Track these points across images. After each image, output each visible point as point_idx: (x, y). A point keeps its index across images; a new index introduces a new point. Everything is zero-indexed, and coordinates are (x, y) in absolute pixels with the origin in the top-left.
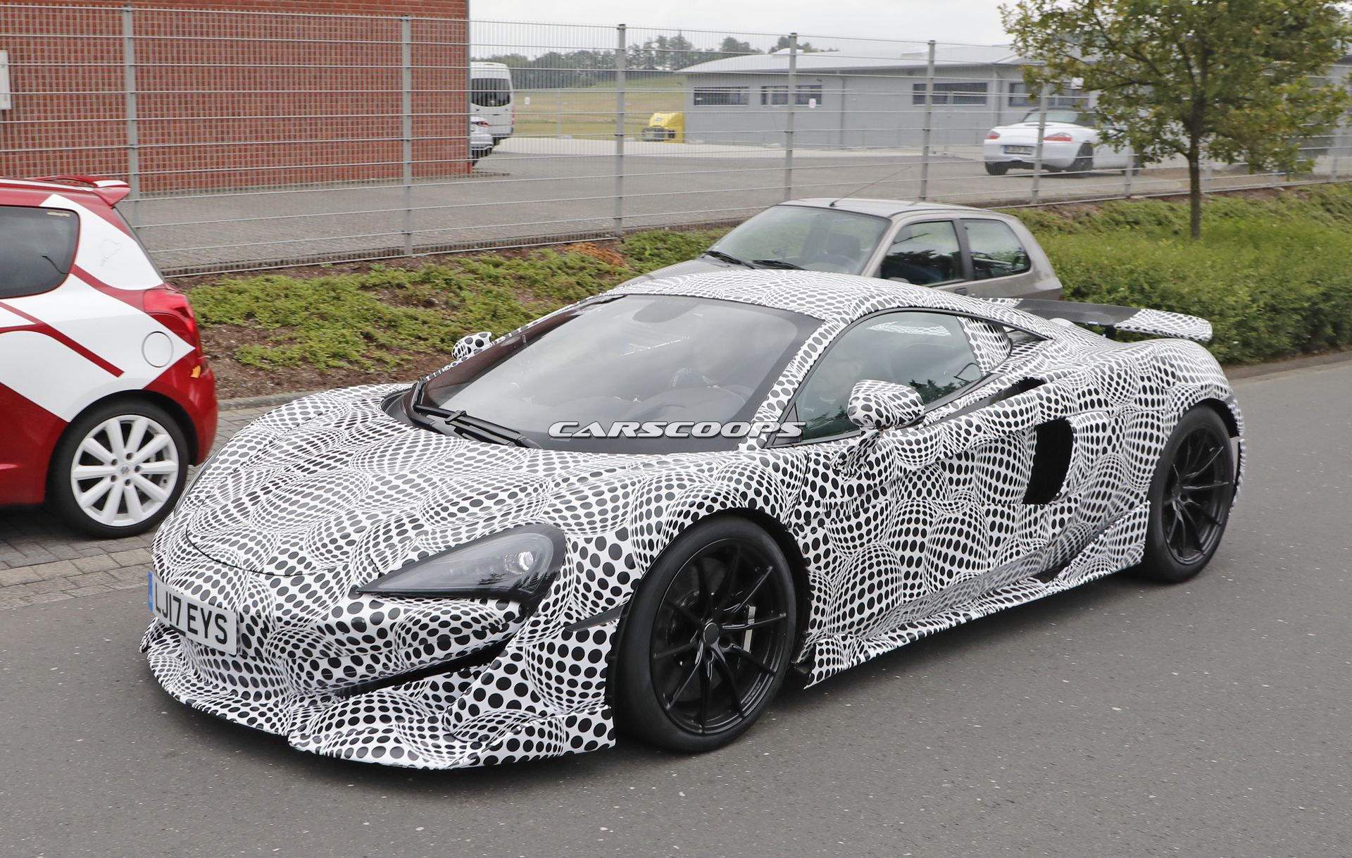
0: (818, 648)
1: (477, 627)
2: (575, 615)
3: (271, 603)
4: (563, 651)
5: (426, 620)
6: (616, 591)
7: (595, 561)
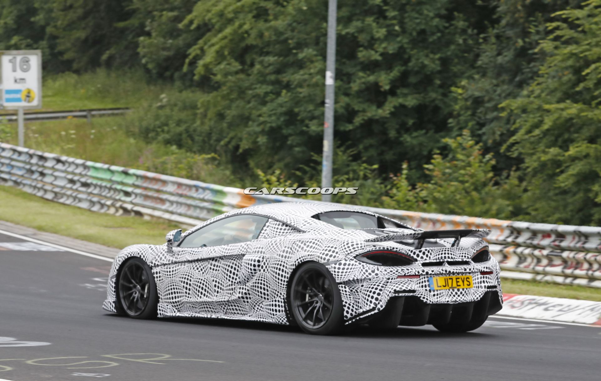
0: (159, 305)
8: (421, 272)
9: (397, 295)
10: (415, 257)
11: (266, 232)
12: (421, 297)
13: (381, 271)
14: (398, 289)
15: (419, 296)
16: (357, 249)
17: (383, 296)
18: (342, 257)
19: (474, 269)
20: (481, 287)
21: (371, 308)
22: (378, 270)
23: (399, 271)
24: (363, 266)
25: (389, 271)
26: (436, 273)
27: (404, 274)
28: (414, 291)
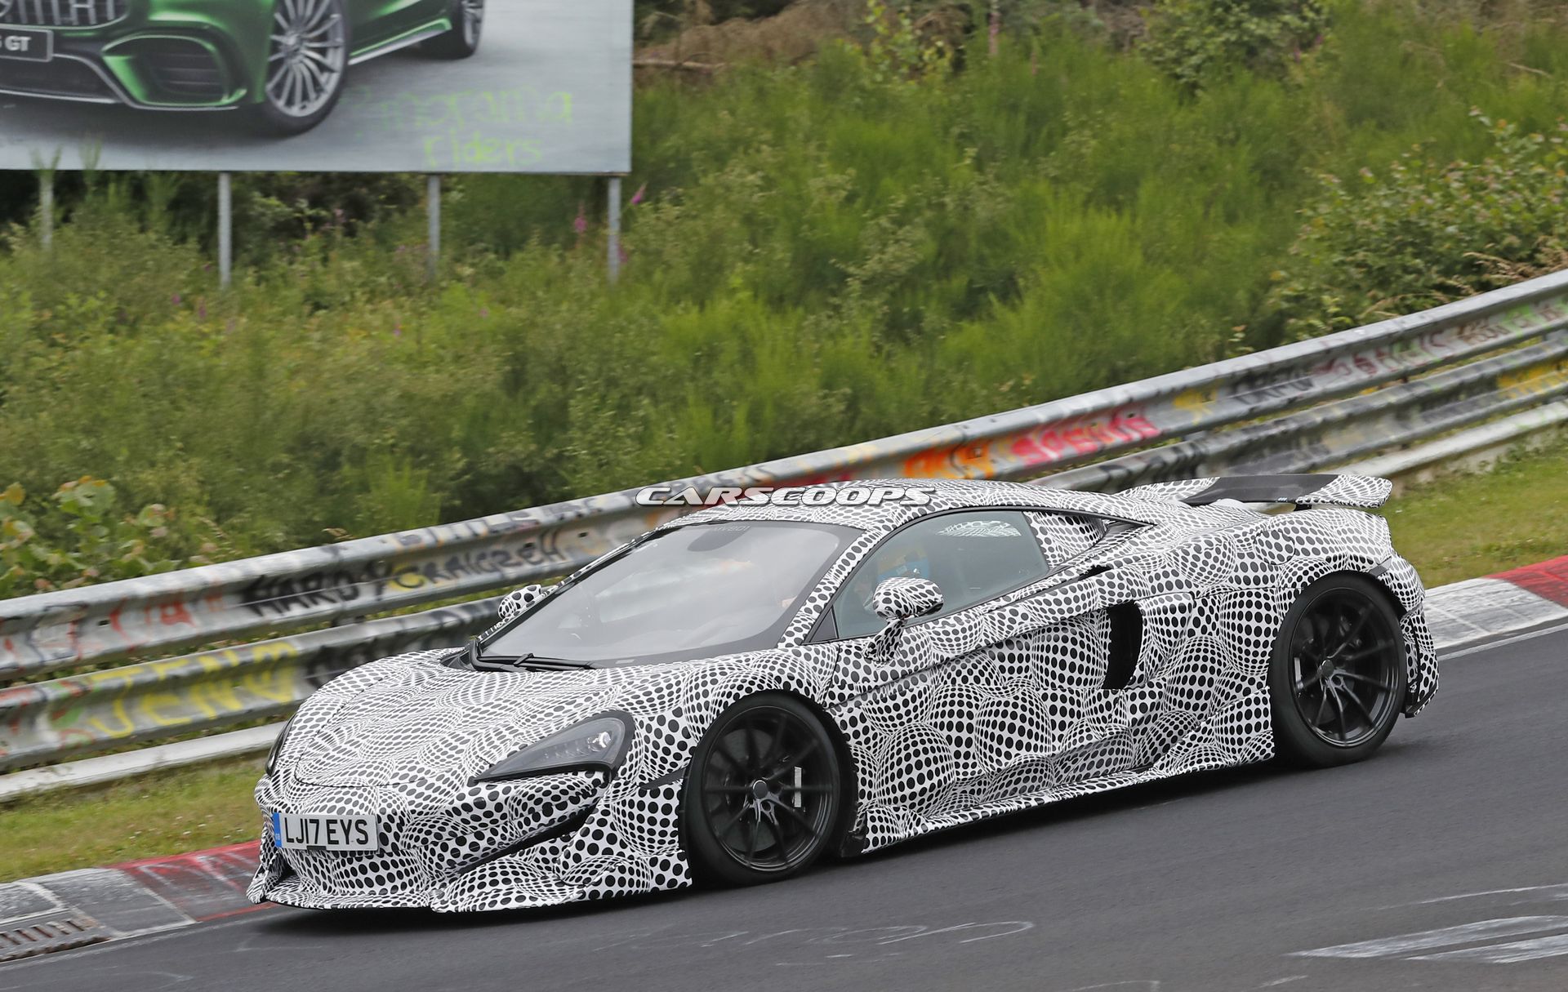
0: (869, 815)
1: (572, 793)
2: (647, 777)
3: (404, 802)
4: (641, 806)
5: (532, 792)
6: (678, 757)
7: (658, 734)
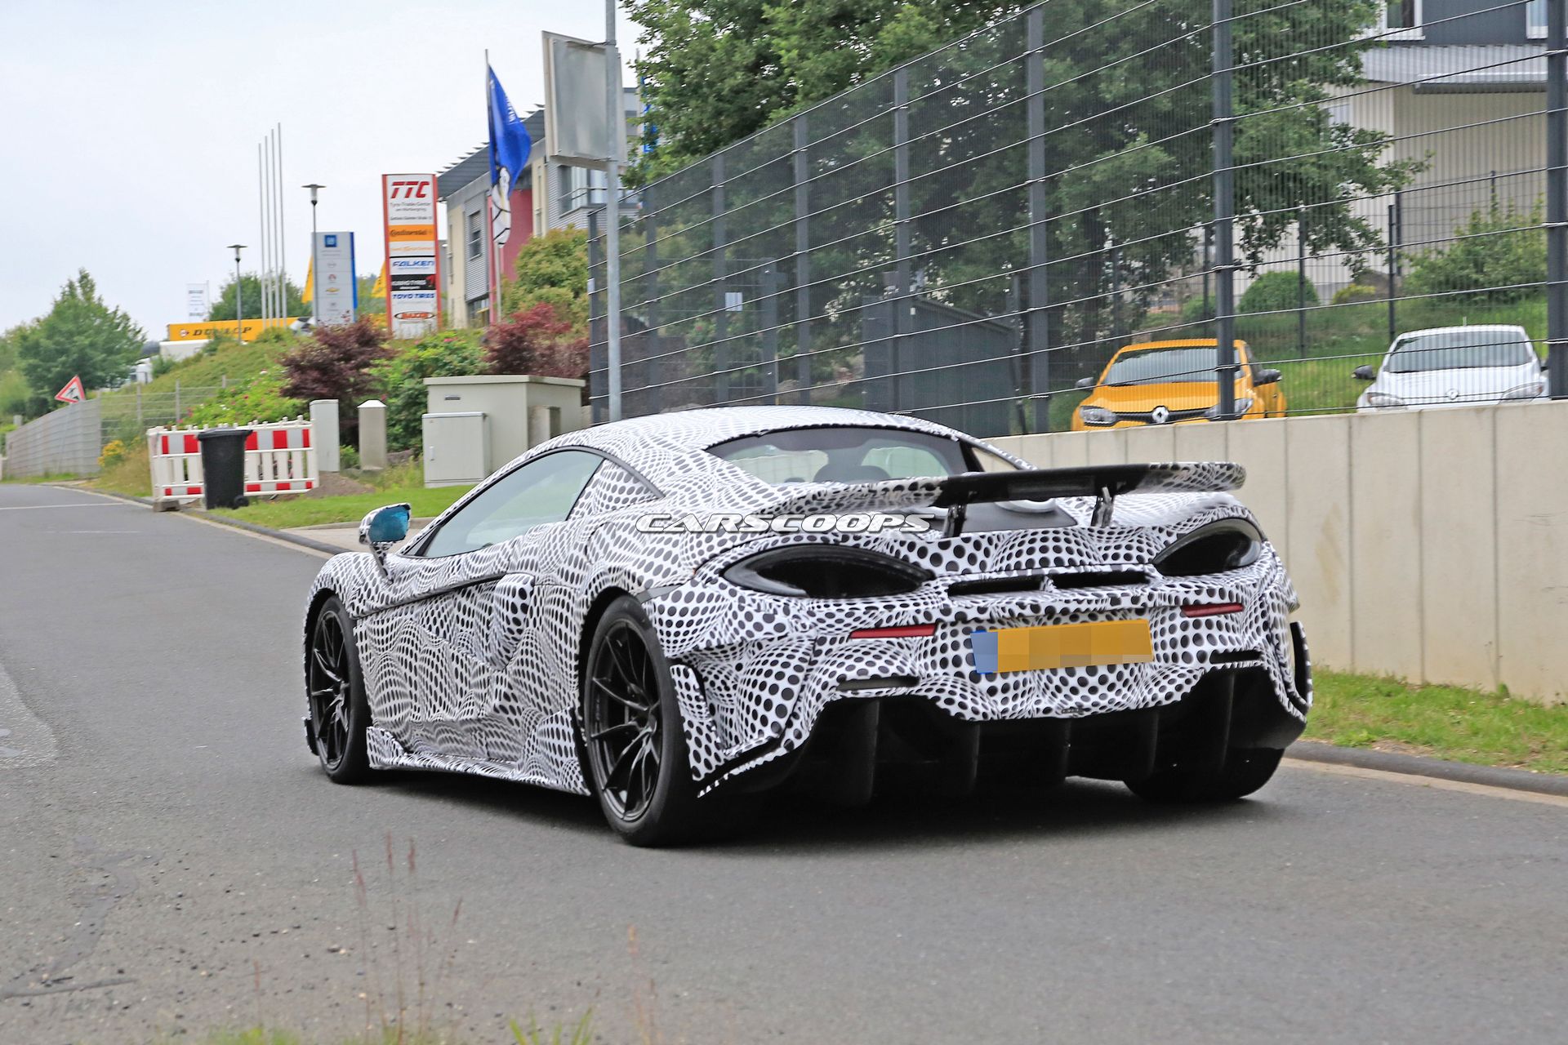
0: (367, 732)
8: (936, 615)
9: (849, 694)
10: (926, 563)
11: (587, 502)
12: (937, 699)
13: (795, 616)
14: (851, 675)
15: (931, 695)
16: (729, 545)
17: (804, 700)
18: (685, 573)
19: (1150, 597)
20: (1187, 657)
21: (764, 740)
22: (787, 611)
23: (857, 614)
24: (742, 599)
25: (821, 615)
26: (995, 615)
27: (875, 622)
28: (911, 680)
